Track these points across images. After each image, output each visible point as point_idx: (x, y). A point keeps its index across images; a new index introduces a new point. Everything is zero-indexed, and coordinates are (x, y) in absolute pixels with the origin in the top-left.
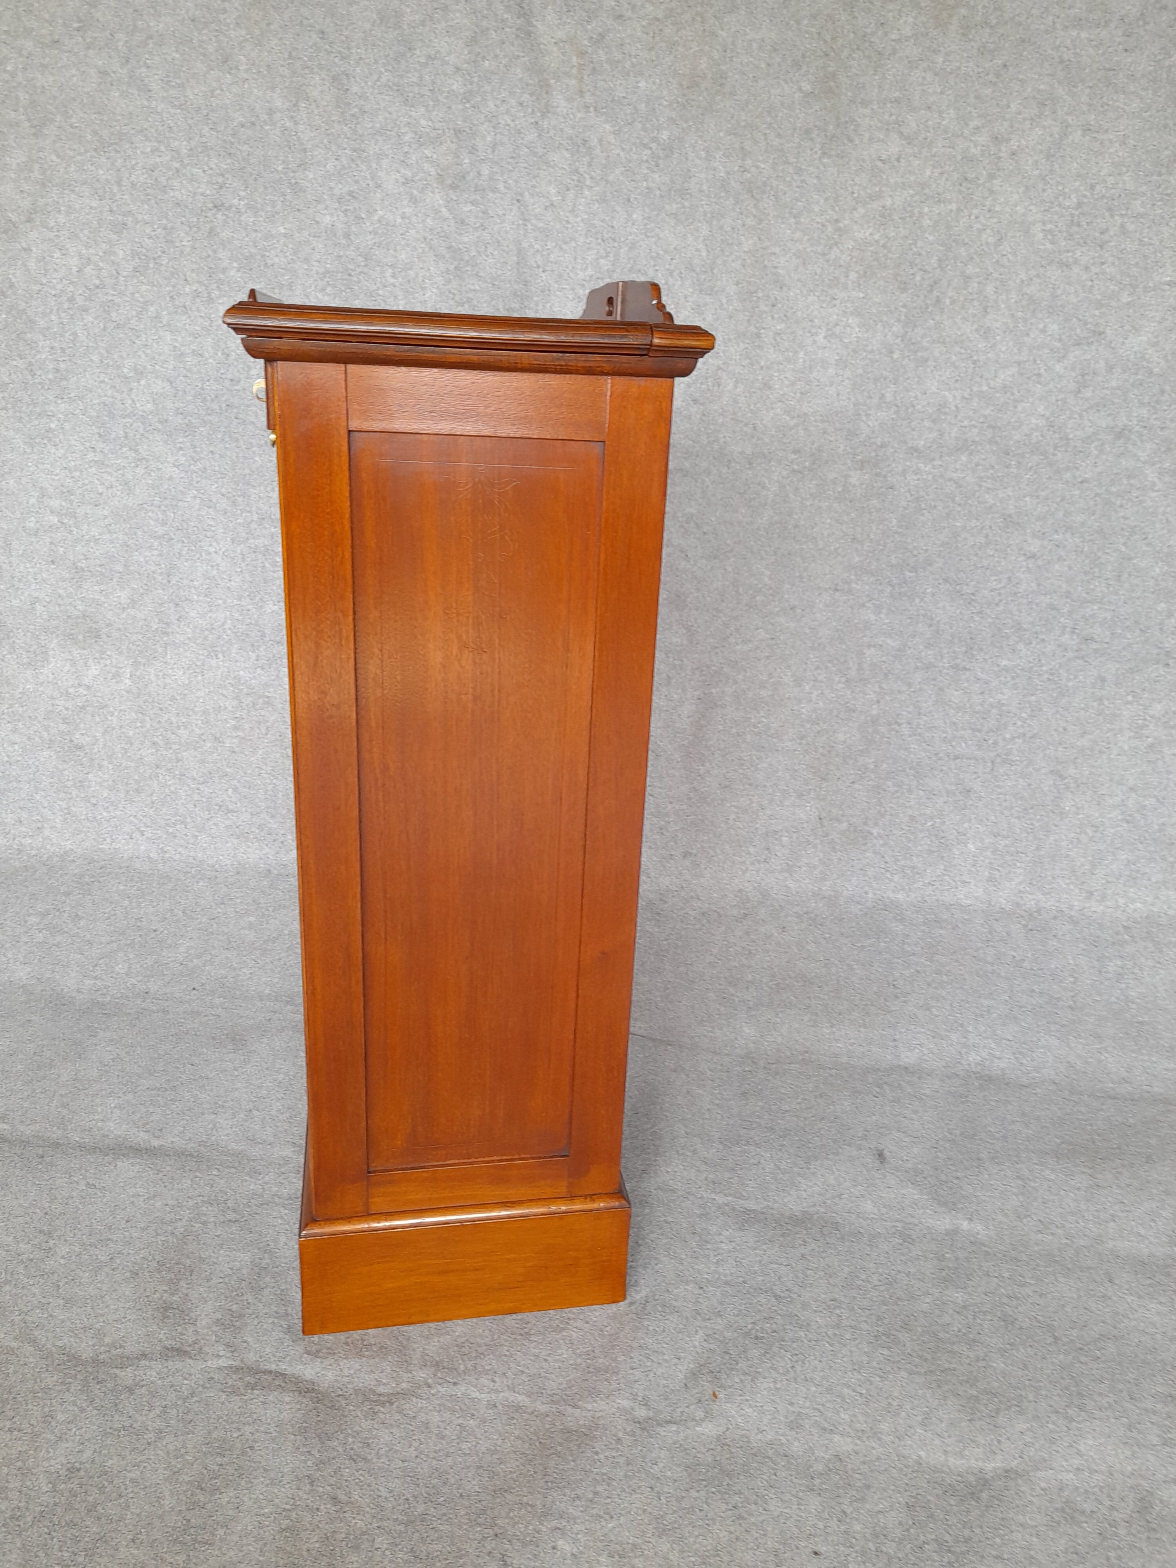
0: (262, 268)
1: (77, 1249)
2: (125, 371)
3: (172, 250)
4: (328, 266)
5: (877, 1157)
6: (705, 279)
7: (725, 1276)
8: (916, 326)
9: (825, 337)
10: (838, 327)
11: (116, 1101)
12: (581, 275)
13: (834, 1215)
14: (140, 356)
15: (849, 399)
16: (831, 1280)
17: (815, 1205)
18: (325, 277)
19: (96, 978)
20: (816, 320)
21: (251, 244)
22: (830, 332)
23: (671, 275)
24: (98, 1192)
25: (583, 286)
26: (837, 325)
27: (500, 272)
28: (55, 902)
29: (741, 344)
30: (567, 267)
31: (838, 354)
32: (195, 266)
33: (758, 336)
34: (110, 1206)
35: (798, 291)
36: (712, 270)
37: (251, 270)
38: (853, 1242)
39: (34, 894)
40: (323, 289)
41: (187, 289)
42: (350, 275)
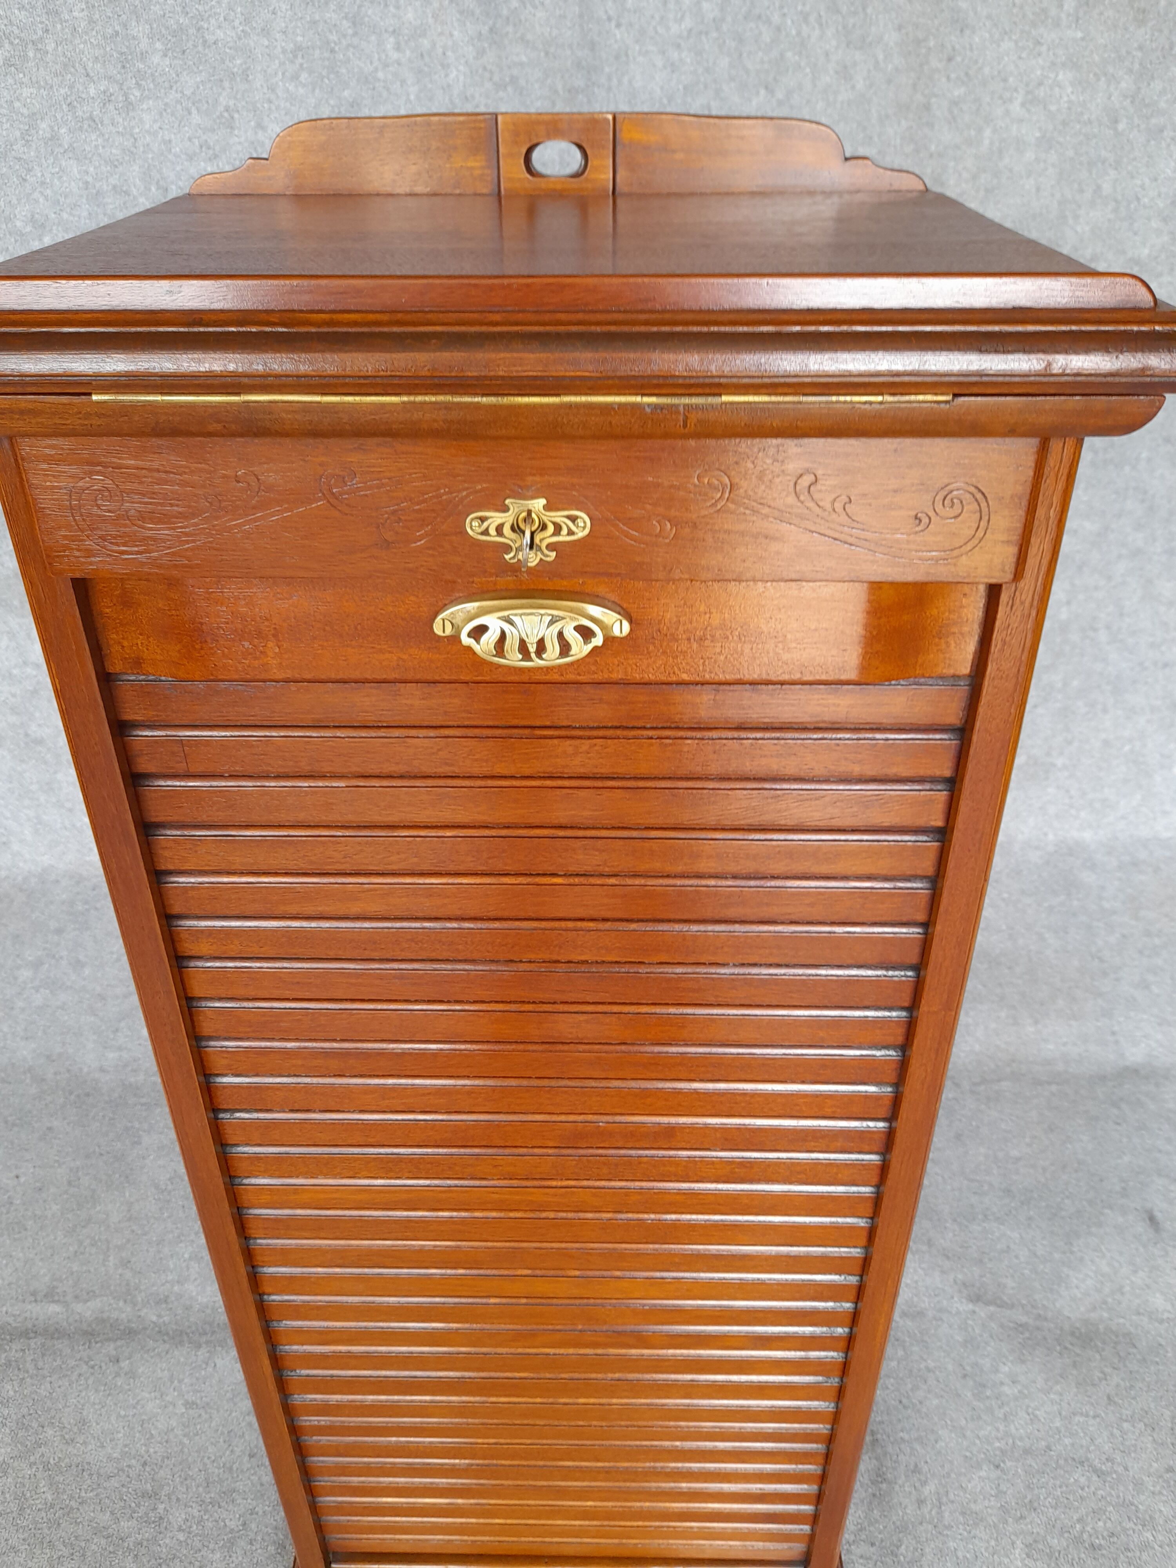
0: (200, 48)
1: (195, 1512)
2: (19, 224)
3: (59, 26)
4: (299, 39)
5: (1148, 1222)
6: (854, 26)
7: (1021, 1439)
8: (1153, 78)
9: (1023, 105)
10: (1042, 88)
11: (190, 1249)
12: (675, 29)
13: (1121, 1321)
14: (36, 201)
15: (1053, 195)
16: (1155, 1436)
17: (1094, 1309)
18: (295, 57)
19: (120, 1049)
20: (1011, 79)
21: (179, 9)
22: (1030, 97)
23: (806, 19)
24: (202, 1412)
25: (678, 46)
26: (1040, 84)
27: (555, 32)
28: (48, 946)
29: (903, 122)
30: (653, 17)
31: (1040, 129)
32: (97, 52)
33: (927, 107)
34: (222, 1433)
35: (987, 35)
36: (864, 9)
37: (184, 52)
38: (1157, 1363)
39: (18, 936)
40: (295, 77)
41: (92, 91)
42: (332, 51)
